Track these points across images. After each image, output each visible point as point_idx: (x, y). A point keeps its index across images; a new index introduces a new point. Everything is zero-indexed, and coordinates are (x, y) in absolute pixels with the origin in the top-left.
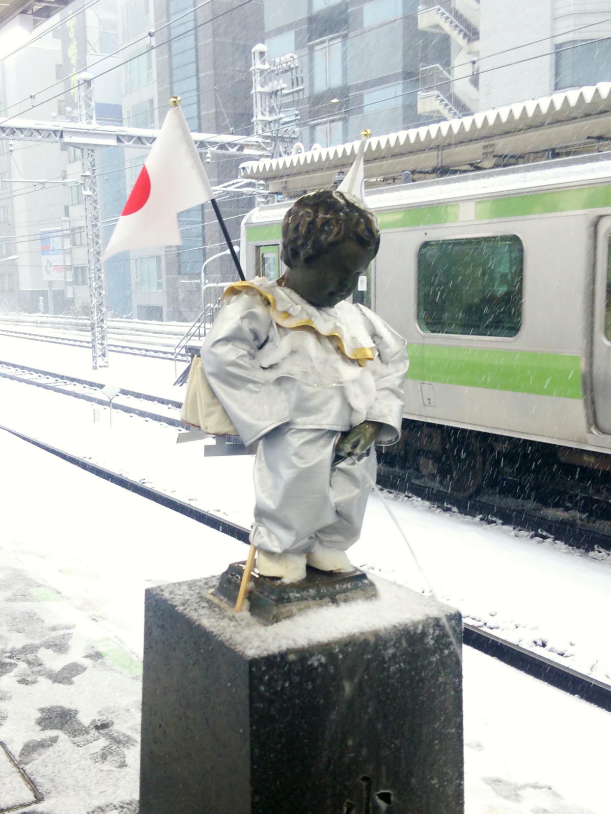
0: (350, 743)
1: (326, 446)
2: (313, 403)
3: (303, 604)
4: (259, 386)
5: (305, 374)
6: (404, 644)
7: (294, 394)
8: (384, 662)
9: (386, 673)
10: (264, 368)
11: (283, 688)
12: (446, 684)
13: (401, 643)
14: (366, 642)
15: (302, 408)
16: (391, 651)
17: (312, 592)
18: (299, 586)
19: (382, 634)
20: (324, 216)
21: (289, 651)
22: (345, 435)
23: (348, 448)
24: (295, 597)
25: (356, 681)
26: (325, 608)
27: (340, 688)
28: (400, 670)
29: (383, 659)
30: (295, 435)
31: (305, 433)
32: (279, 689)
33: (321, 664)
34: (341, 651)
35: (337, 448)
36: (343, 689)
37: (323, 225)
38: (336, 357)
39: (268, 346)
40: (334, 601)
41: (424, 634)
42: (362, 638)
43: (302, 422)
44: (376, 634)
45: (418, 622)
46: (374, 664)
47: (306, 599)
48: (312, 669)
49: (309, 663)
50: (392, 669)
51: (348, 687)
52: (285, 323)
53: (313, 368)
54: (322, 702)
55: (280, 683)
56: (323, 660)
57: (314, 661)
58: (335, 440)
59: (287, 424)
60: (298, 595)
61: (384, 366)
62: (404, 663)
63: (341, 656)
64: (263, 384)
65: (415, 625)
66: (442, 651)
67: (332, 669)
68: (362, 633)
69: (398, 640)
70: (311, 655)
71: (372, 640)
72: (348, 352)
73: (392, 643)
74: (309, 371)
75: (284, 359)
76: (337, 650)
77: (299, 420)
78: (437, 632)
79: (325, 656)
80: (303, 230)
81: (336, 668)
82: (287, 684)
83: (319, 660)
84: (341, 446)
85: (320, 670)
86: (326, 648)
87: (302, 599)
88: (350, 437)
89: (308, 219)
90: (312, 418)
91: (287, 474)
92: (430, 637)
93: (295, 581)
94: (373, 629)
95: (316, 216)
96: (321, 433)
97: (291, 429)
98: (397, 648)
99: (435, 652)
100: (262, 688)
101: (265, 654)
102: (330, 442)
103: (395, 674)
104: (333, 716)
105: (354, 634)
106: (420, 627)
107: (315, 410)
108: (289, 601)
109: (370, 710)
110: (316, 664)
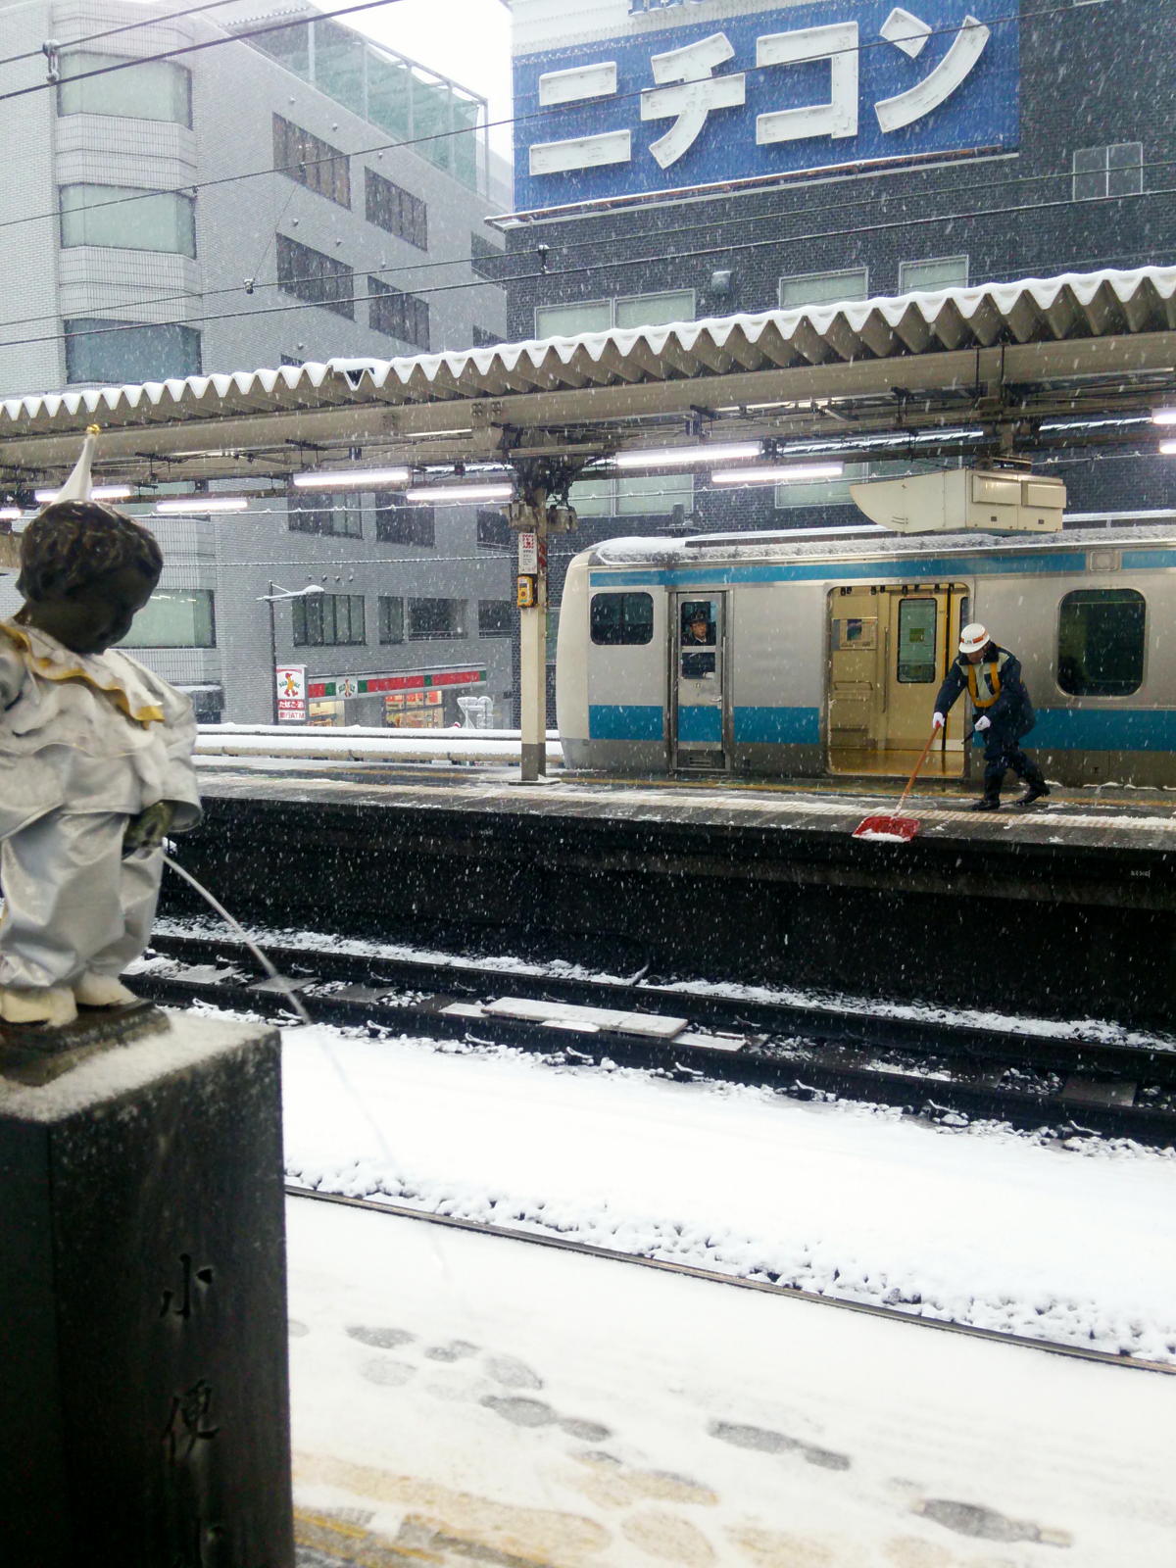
0: (166, 1214)
1: (113, 835)
2: (93, 780)
3: (83, 1051)
4: (15, 759)
5: (83, 740)
6: (223, 1077)
7: (66, 768)
8: (202, 1103)
9: (204, 1118)
10: (18, 735)
11: (90, 1156)
12: (266, 1120)
13: (219, 1077)
14: (181, 1082)
15: (79, 785)
16: (209, 1089)
17: (93, 1033)
18: (74, 1028)
19: (200, 1068)
20: (94, 533)
21: (94, 1107)
22: (135, 820)
23: (142, 836)
24: (74, 1043)
25: (172, 1132)
26: (112, 1052)
27: (155, 1145)
28: (220, 1112)
29: (201, 1100)
30: (69, 824)
31: (84, 820)
32: (84, 1158)
33: (133, 1118)
34: (155, 1098)
35: (127, 838)
36: (157, 1145)
37: (94, 546)
38: (120, 719)
39: (22, 706)
40: (122, 1041)
41: (244, 1062)
42: (177, 1076)
43: (81, 805)
44: (193, 1070)
45: (237, 1049)
46: (192, 1108)
47: (88, 1043)
48: (123, 1125)
49: (119, 1118)
50: (212, 1111)
51: (163, 1142)
52: (47, 673)
53: (92, 732)
54: (134, 1167)
55: (86, 1150)
56: (135, 1112)
57: (124, 1116)
58: (123, 827)
59: (58, 810)
60: (77, 1039)
61: (169, 731)
62: (223, 1101)
63: (155, 1104)
64: (20, 757)
65: (234, 1052)
66: (262, 1080)
67: (144, 1123)
68: (177, 1071)
69: (217, 1075)
70: (121, 1109)
71: (188, 1078)
72: (133, 712)
73: (210, 1078)
74: (88, 736)
75: (50, 721)
76: (150, 1097)
77: (74, 803)
78: (258, 1057)
79: (137, 1106)
80: (65, 551)
81: (149, 1121)
82: (94, 1151)
83: (130, 1113)
84: (133, 834)
85: (131, 1125)
86: (136, 1097)
87: (84, 1044)
88: (143, 821)
89: (71, 537)
90: (95, 799)
91: (61, 876)
92: (251, 1064)
93: (67, 1023)
94: (188, 1064)
95: (82, 534)
96: (108, 817)
97: (64, 815)
98: (216, 1084)
99: (255, 1082)
100: (65, 1160)
101: (65, 1114)
102: (118, 829)
103: (214, 1116)
104: (148, 1182)
105: (167, 1075)
106: (240, 1053)
107: (100, 788)
108: (67, 1048)
109: (188, 1169)
110: (127, 1118)
